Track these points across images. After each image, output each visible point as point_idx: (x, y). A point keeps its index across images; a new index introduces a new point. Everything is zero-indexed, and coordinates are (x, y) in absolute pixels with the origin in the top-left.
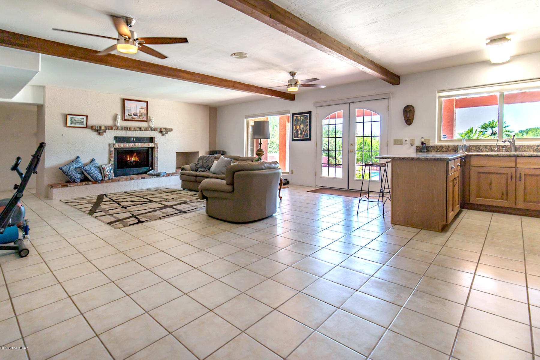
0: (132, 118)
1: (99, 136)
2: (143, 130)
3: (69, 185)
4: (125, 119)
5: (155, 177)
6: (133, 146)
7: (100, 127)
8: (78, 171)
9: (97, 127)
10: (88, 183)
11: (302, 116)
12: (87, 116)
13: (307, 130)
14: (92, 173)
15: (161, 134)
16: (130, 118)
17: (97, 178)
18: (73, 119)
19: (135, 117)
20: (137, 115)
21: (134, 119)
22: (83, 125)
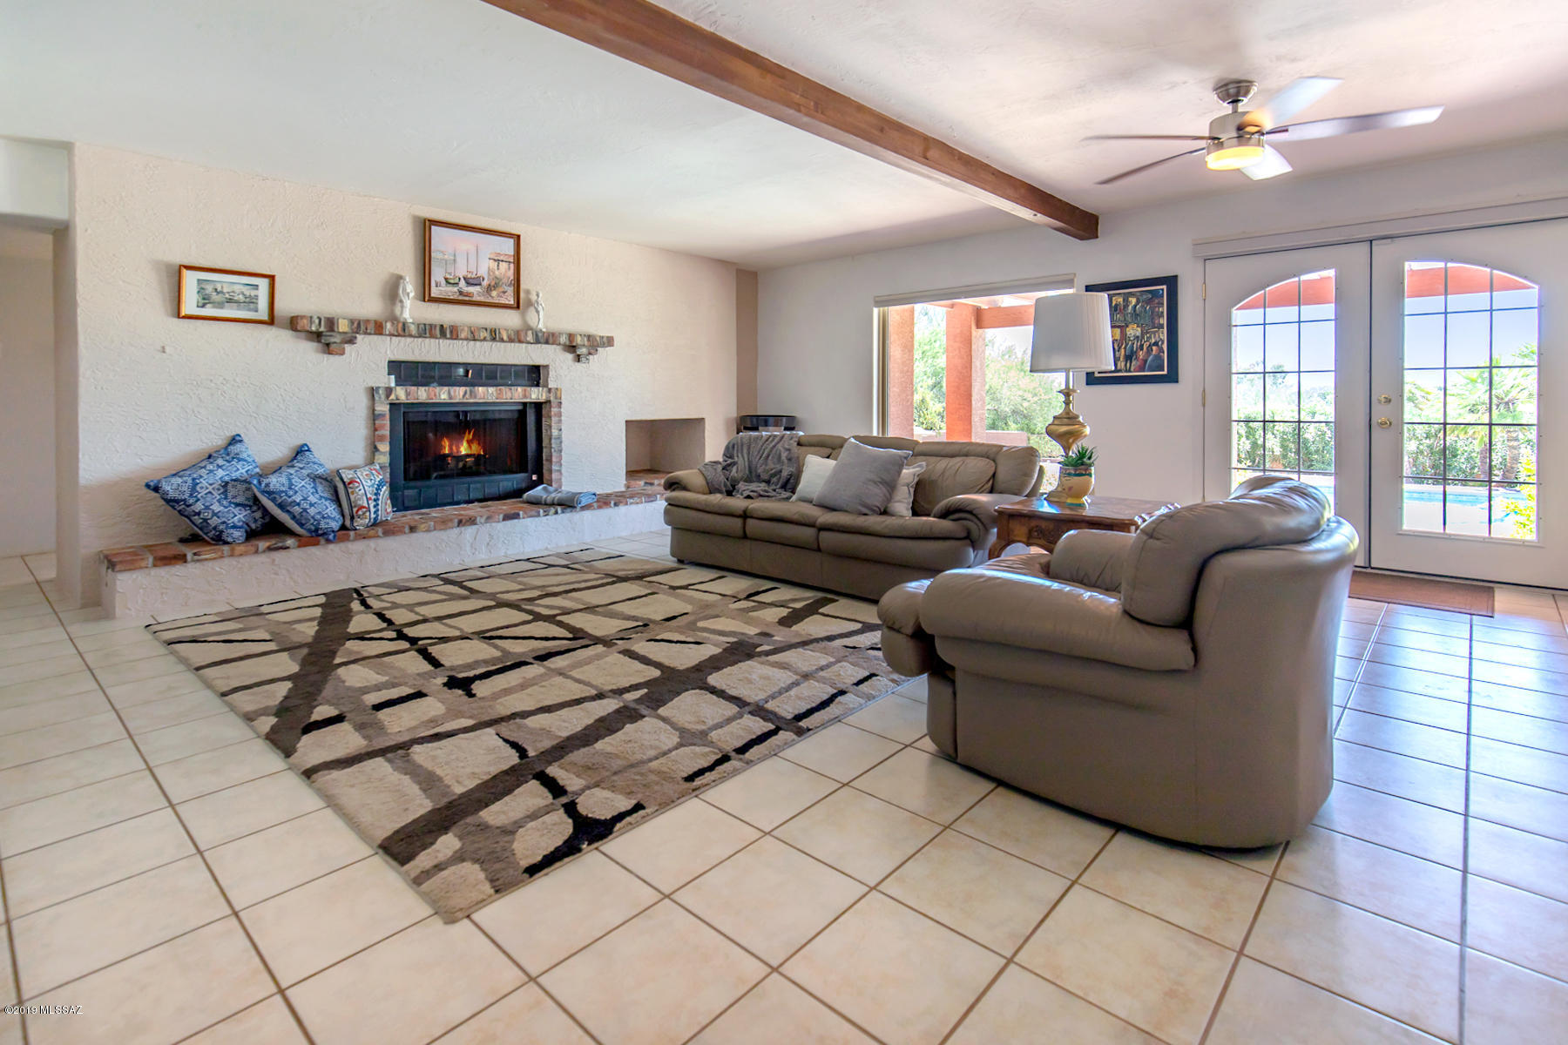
0: (461, 293)
1: (325, 356)
2: (505, 338)
3: (195, 554)
4: (432, 295)
5: (556, 513)
6: (467, 396)
7: (331, 323)
8: (234, 497)
9: (317, 321)
10: (280, 545)
11: (1131, 294)
12: (272, 278)
13: (1156, 344)
14: (298, 504)
15: (570, 356)
16: (451, 292)
17: (319, 524)
18: (209, 289)
19: (471, 289)
20: (480, 284)
21: (467, 299)
22: (257, 311)
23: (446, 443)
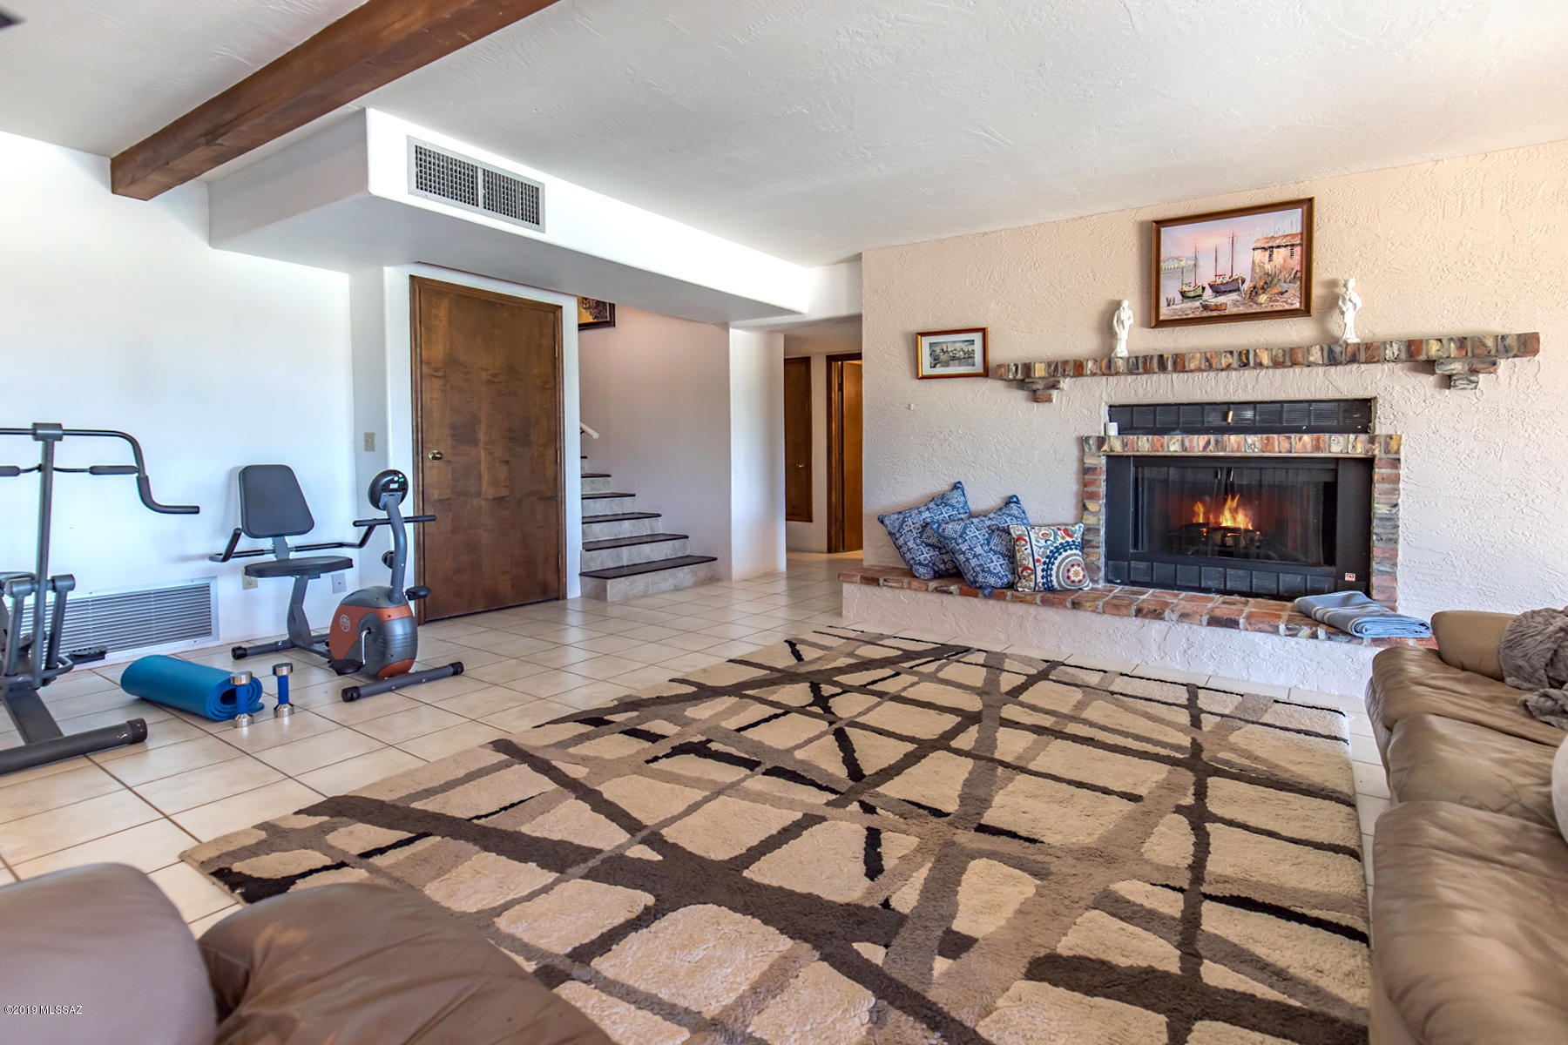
0: (1205, 307)
1: (1035, 404)
2: (1266, 360)
3: (885, 580)
4: (1163, 317)
6: (1211, 447)
7: (1028, 368)
8: (928, 537)
9: (1014, 368)
10: (945, 588)
14: (964, 553)
16: (1191, 308)
17: (977, 576)
18: (938, 350)
19: (1222, 299)
20: (1238, 290)
21: (1215, 313)
23: (1200, 508)
